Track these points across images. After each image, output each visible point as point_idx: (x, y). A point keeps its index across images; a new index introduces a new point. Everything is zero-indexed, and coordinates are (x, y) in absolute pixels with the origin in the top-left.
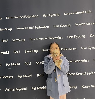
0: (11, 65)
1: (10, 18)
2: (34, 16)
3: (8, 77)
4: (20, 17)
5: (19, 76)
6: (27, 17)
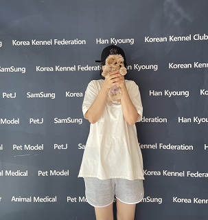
1: (20, 43)
5: (40, 173)
6: (60, 43)
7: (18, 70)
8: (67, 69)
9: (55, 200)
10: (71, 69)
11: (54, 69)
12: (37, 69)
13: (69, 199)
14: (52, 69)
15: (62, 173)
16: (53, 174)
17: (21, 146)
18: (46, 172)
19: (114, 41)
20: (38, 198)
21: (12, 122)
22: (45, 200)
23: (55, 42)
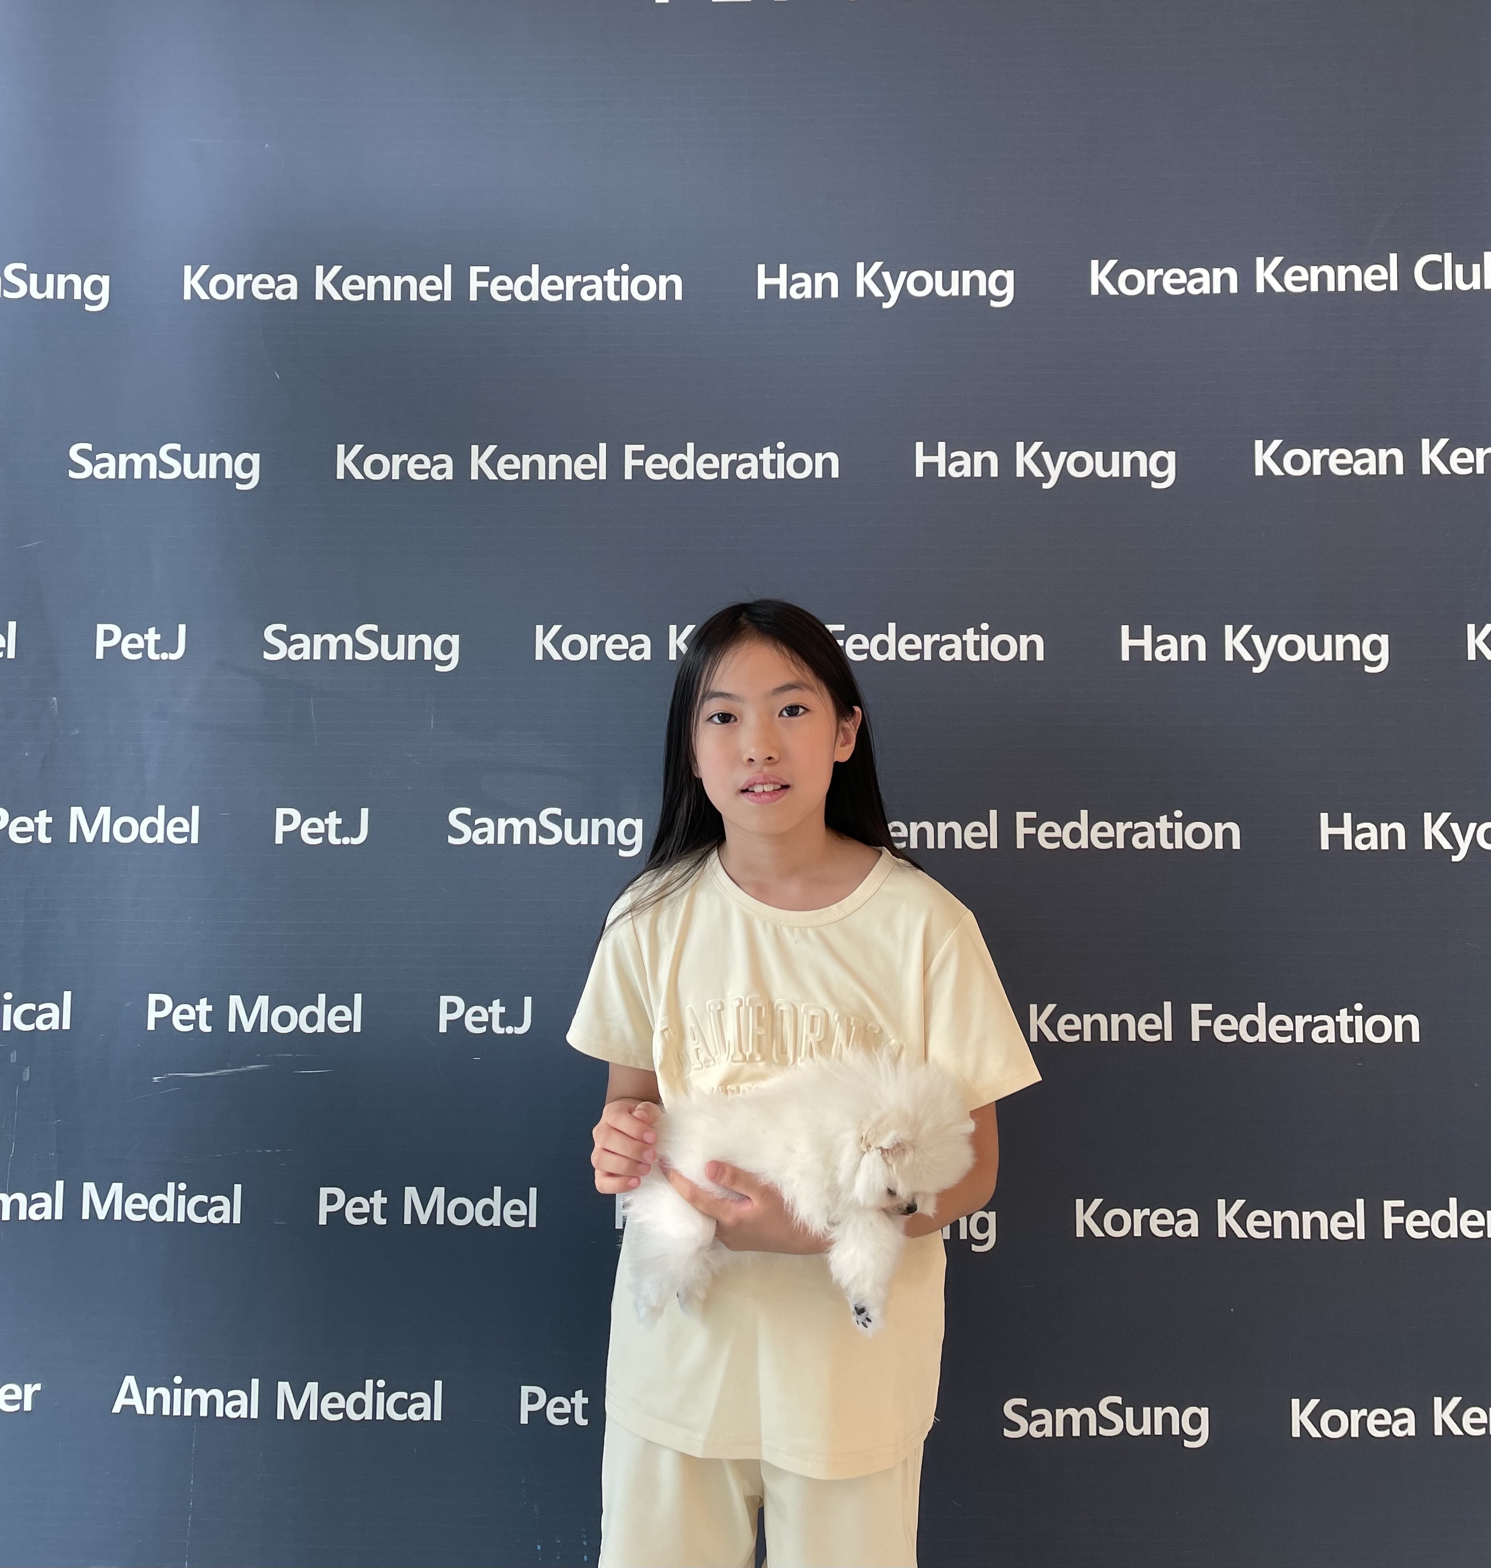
0: (218, 1017)
2: (613, 285)
3: (173, 1205)
4: (392, 289)
5: (330, 1201)
6: (504, 288)
7: (208, 466)
8: (548, 466)
9: (430, 1405)
10: (576, 468)
11: (462, 465)
12: (344, 461)
13: (530, 1400)
14: (445, 468)
15: (488, 1212)
16: (424, 1219)
17: (204, 1007)
18: (378, 1199)
19: (878, 279)
20: (312, 1388)
21: (152, 830)
22: (359, 1406)
23: (475, 284)
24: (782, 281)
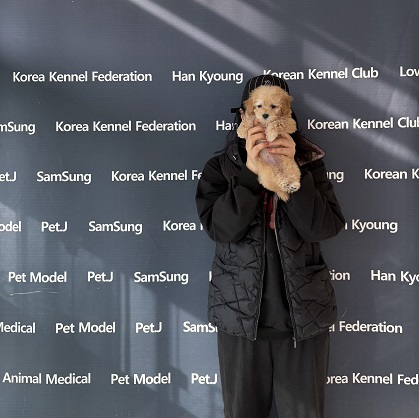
0: (27, 278)
1: (28, 78)
2: (132, 77)
3: (17, 328)
4: (71, 78)
5: (59, 327)
6: (102, 78)
7: (21, 128)
8: (115, 127)
9: (87, 380)
10: (123, 128)
11: (91, 127)
12: (58, 126)
13: (114, 378)
14: (86, 128)
15: (102, 329)
16: (85, 331)
17: (24, 275)
18: (72, 326)
19: (206, 76)
20: (55, 376)
21: (9, 228)
22: (68, 380)
23: (94, 76)
24: (179, 76)
